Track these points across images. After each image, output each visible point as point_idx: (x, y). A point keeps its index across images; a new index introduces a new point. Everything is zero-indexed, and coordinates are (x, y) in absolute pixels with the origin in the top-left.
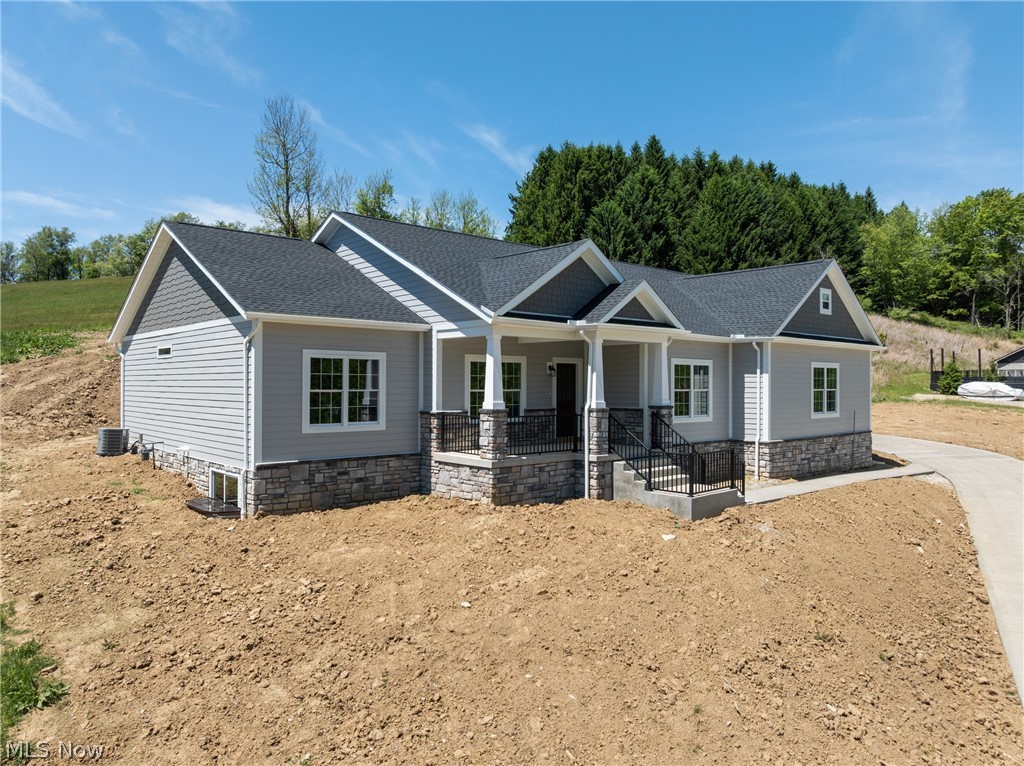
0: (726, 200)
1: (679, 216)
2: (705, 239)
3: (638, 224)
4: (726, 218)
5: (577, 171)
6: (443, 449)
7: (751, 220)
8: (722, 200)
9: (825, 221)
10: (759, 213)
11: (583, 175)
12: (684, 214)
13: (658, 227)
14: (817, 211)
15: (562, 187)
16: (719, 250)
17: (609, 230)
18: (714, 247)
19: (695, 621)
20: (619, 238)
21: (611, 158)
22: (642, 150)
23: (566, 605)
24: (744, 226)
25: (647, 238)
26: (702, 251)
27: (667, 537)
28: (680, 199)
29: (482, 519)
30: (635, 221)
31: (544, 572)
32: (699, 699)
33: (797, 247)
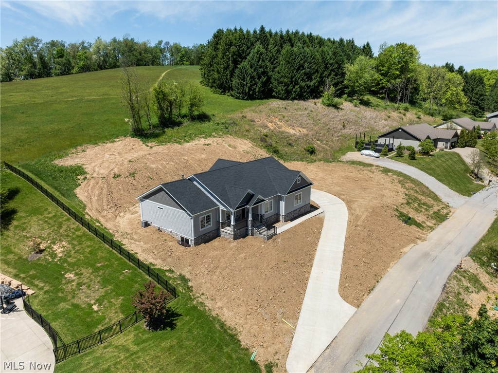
0: (291, 59)
1: (272, 63)
2: (282, 76)
3: (256, 73)
4: (291, 66)
5: (231, 47)
6: (222, 228)
7: (302, 66)
8: (289, 58)
9: (331, 61)
10: (304, 63)
11: (233, 49)
12: (274, 62)
13: (264, 73)
14: (329, 57)
15: (224, 54)
16: (288, 82)
17: (244, 76)
18: (286, 80)
19: (266, 261)
20: (248, 79)
21: (244, 38)
22: (258, 32)
23: (248, 260)
24: (298, 69)
25: (259, 78)
26: (281, 81)
27: (263, 246)
28: (273, 56)
29: (232, 244)
30: (255, 71)
31: (244, 255)
32: (266, 273)
33: (319, 76)
